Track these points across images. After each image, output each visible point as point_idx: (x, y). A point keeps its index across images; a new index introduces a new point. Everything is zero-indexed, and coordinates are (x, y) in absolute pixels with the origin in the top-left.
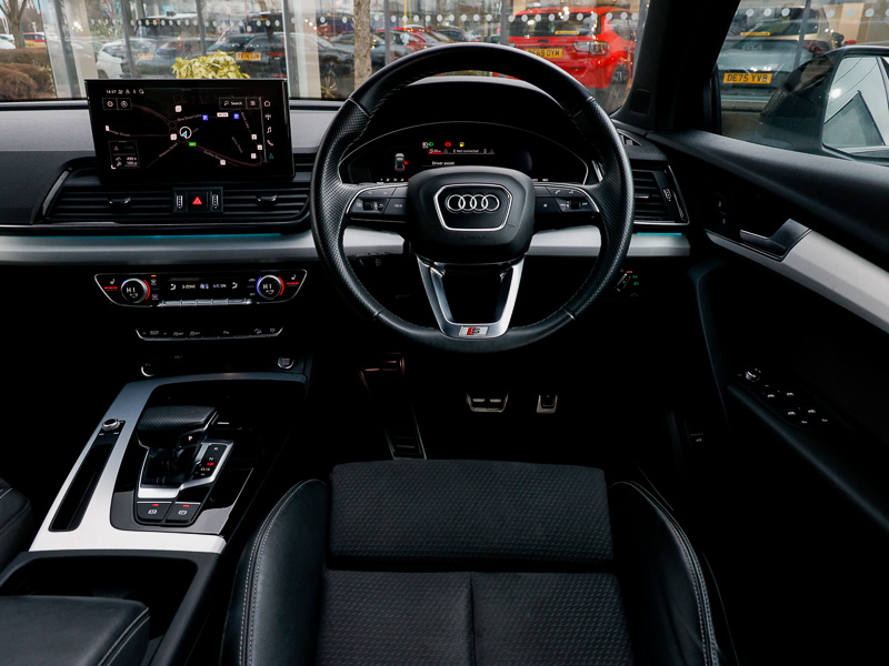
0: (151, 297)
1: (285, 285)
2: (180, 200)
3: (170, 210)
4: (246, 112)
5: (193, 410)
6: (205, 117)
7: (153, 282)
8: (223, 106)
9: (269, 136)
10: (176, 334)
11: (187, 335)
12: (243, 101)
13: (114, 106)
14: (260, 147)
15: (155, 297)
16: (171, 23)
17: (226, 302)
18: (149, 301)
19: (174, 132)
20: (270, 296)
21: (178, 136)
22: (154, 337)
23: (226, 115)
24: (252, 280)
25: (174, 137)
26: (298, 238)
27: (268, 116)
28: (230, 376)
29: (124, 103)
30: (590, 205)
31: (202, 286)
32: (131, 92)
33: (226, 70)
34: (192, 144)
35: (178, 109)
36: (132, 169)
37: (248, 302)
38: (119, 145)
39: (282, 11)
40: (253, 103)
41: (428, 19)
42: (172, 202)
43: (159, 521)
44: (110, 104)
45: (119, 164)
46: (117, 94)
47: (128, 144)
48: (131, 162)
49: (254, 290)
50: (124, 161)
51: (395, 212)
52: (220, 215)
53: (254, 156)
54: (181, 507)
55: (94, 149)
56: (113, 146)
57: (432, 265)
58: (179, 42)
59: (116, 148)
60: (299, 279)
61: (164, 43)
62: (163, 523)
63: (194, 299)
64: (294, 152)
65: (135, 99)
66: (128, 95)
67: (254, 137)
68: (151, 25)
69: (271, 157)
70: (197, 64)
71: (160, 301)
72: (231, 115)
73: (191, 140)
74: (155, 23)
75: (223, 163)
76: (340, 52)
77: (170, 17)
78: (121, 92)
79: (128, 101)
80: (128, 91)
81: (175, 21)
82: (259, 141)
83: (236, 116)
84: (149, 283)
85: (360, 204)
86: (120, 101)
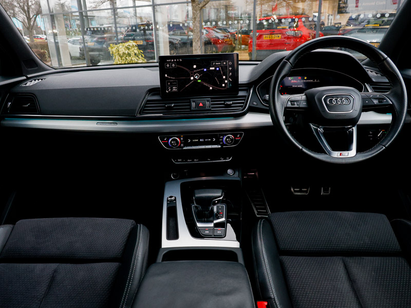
0: (180, 145)
1: (235, 139)
2: (193, 104)
3: (190, 108)
4: (222, 67)
5: (215, 190)
6: (205, 70)
7: (182, 139)
8: (212, 65)
9: (230, 77)
10: (189, 160)
11: (193, 161)
12: (221, 62)
13: (170, 66)
14: (226, 81)
15: (182, 145)
16: (103, 29)
17: (210, 147)
18: (180, 147)
19: (192, 76)
20: (229, 143)
21: (194, 78)
22: (179, 162)
23: (213, 68)
24: (222, 137)
25: (192, 78)
26: (240, 119)
27: (230, 68)
28: (204, 178)
29: (173, 65)
30: (387, 101)
31: (201, 140)
32: (177, 60)
33: (133, 49)
34: (199, 81)
35: (195, 67)
36: (175, 92)
37: (220, 147)
38: (170, 82)
39: (153, 22)
40: (225, 63)
41: (214, 23)
42: (190, 105)
43: (211, 235)
44: (168, 65)
45: (170, 90)
46: (171, 62)
47: (174, 82)
48: (175, 89)
49: (222, 141)
50: (172, 89)
51: (304, 106)
52: (210, 110)
53: (223, 85)
54: (218, 230)
55: (160, 84)
56: (168, 83)
57: (318, 127)
58: (106, 37)
59: (169, 84)
60: (240, 137)
61: (95, 37)
62: (213, 236)
63: (198, 145)
64: (239, 83)
65: (178, 63)
66: (175, 62)
67: (224, 77)
68: (94, 30)
69: (231, 85)
70: (121, 47)
71: (184, 146)
72: (216, 69)
73: (199, 79)
74: (95, 29)
75: (211, 88)
76: (173, 39)
77: (101, 27)
78: (172, 60)
79: (175, 64)
80: (175, 60)
81: (104, 28)
82: (226, 79)
83: (218, 69)
84: (180, 139)
85: (289, 103)
86: (172, 64)
